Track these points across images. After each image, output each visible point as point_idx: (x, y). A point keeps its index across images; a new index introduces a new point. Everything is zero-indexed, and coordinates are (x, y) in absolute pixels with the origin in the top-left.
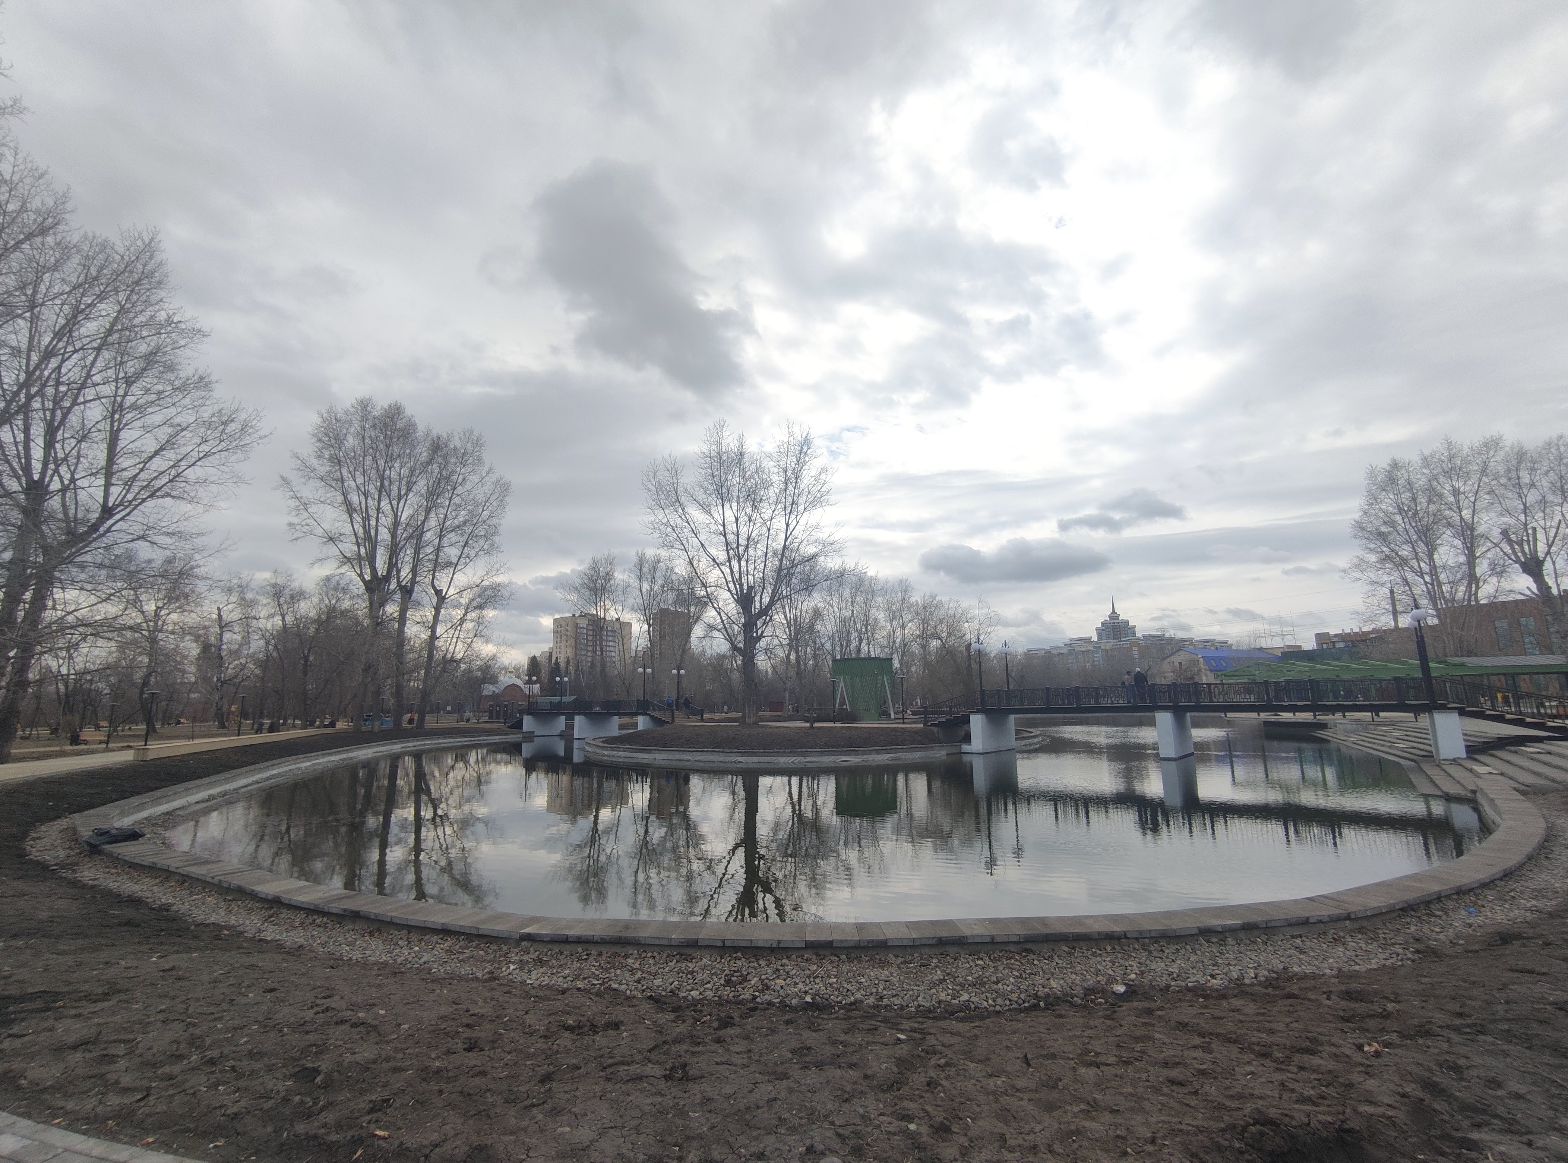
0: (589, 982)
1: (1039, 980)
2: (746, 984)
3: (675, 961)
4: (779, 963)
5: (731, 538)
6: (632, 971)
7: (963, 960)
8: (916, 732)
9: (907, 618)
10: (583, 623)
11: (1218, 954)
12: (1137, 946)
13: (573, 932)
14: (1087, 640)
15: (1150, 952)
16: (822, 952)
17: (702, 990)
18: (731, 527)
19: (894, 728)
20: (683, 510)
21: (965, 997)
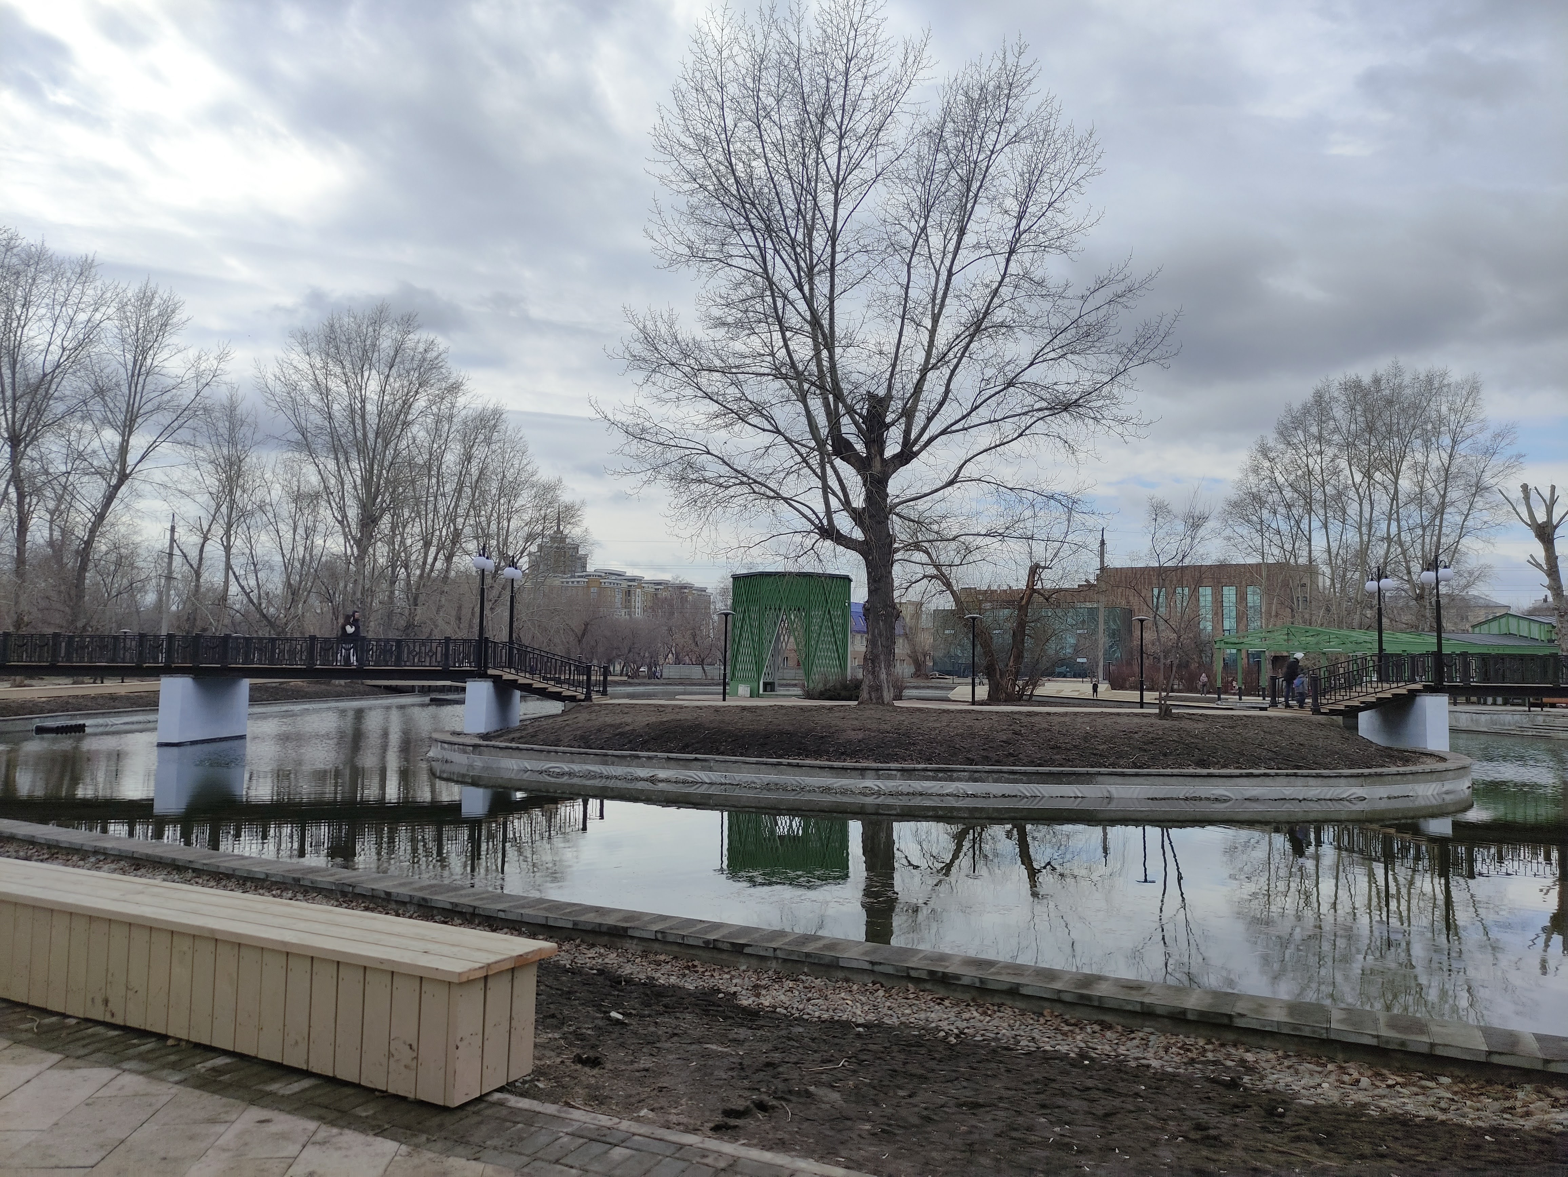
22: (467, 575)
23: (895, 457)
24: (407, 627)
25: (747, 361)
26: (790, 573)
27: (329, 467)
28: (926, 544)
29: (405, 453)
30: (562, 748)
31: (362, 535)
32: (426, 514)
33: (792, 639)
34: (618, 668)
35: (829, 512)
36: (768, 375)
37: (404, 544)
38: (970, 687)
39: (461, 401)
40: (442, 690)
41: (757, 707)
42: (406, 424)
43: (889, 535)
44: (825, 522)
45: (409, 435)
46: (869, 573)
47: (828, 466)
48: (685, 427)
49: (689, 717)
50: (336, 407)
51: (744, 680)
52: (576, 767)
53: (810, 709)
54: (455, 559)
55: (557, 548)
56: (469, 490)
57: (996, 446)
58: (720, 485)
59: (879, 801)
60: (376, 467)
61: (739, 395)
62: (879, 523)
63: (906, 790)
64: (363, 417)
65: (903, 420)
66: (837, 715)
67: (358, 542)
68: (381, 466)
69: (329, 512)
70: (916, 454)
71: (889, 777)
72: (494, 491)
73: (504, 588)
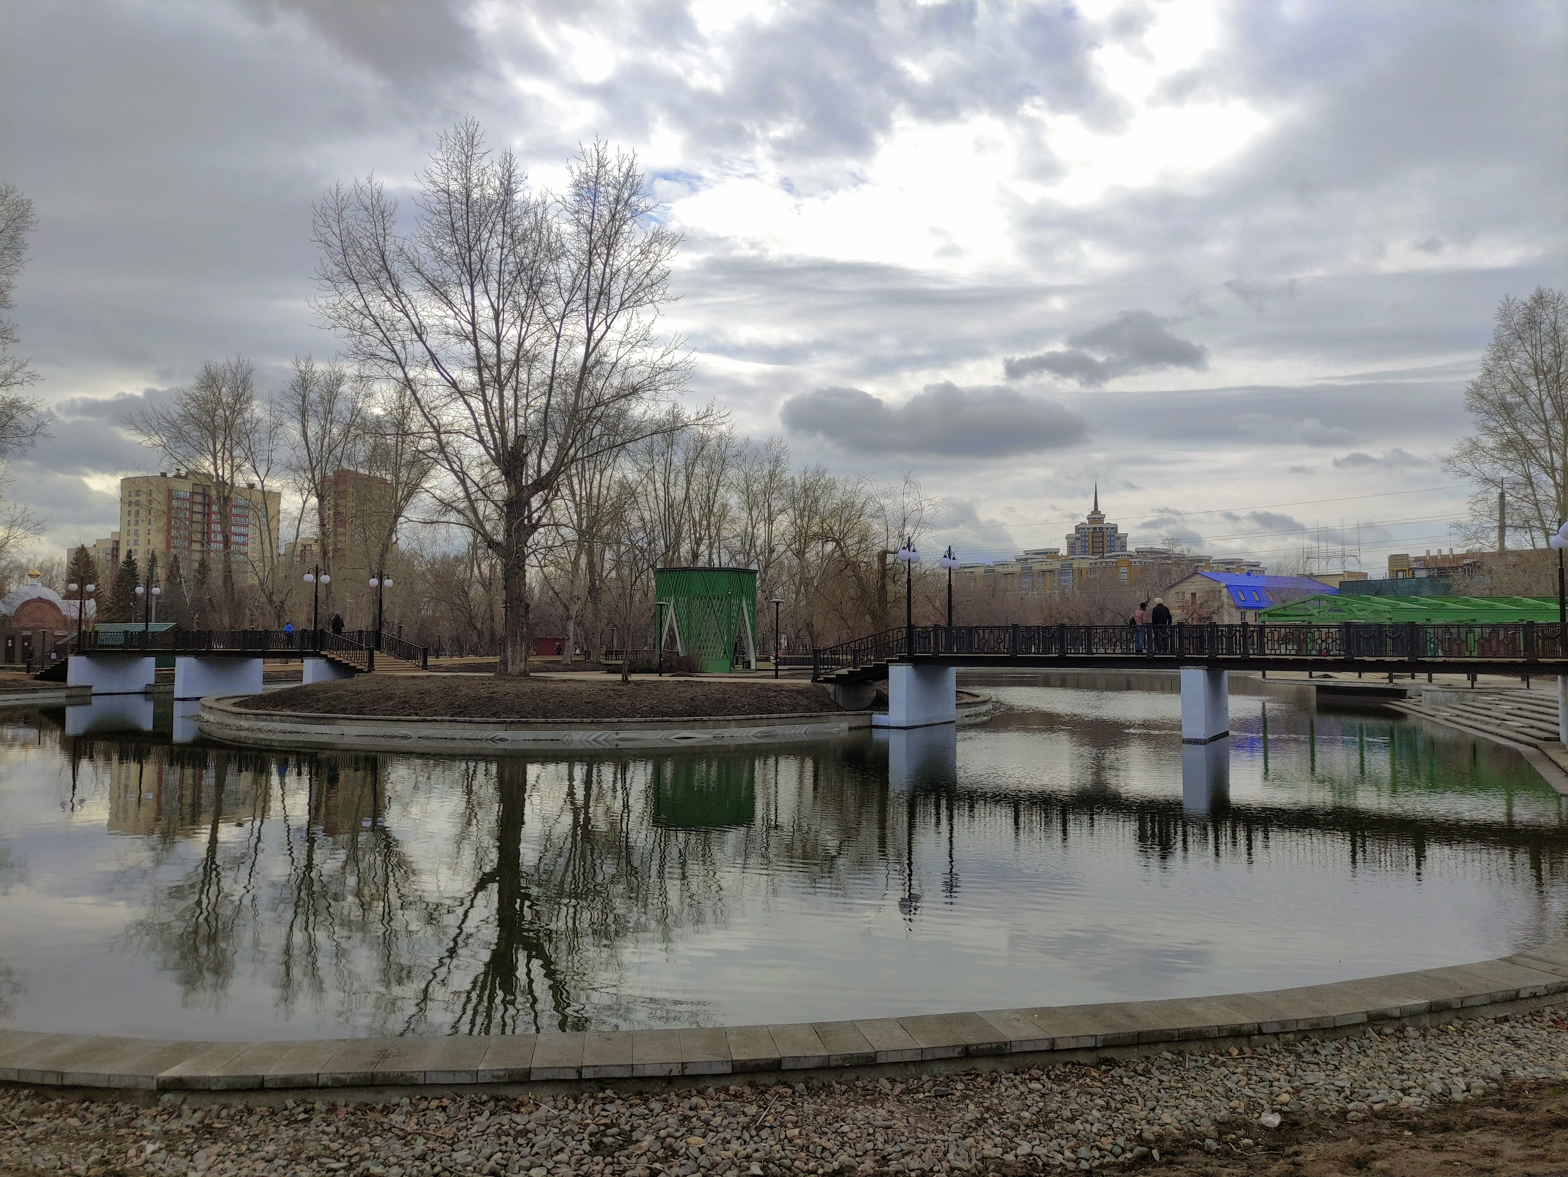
0: (320, 1164)
1: (1138, 1111)
2: (631, 1148)
3: (487, 1113)
4: (686, 1104)
5: (487, 347)
6: (406, 1138)
7: (1005, 1082)
8: (801, 692)
9: (776, 505)
10: (184, 489)
11: (1400, 1054)
12: (1276, 1047)
13: (273, 1071)
14: (1052, 554)
15: (1299, 1056)
16: (760, 1079)
17: (550, 1165)
18: (487, 326)
19: (763, 685)
20: (396, 287)
21: (1025, 1148)
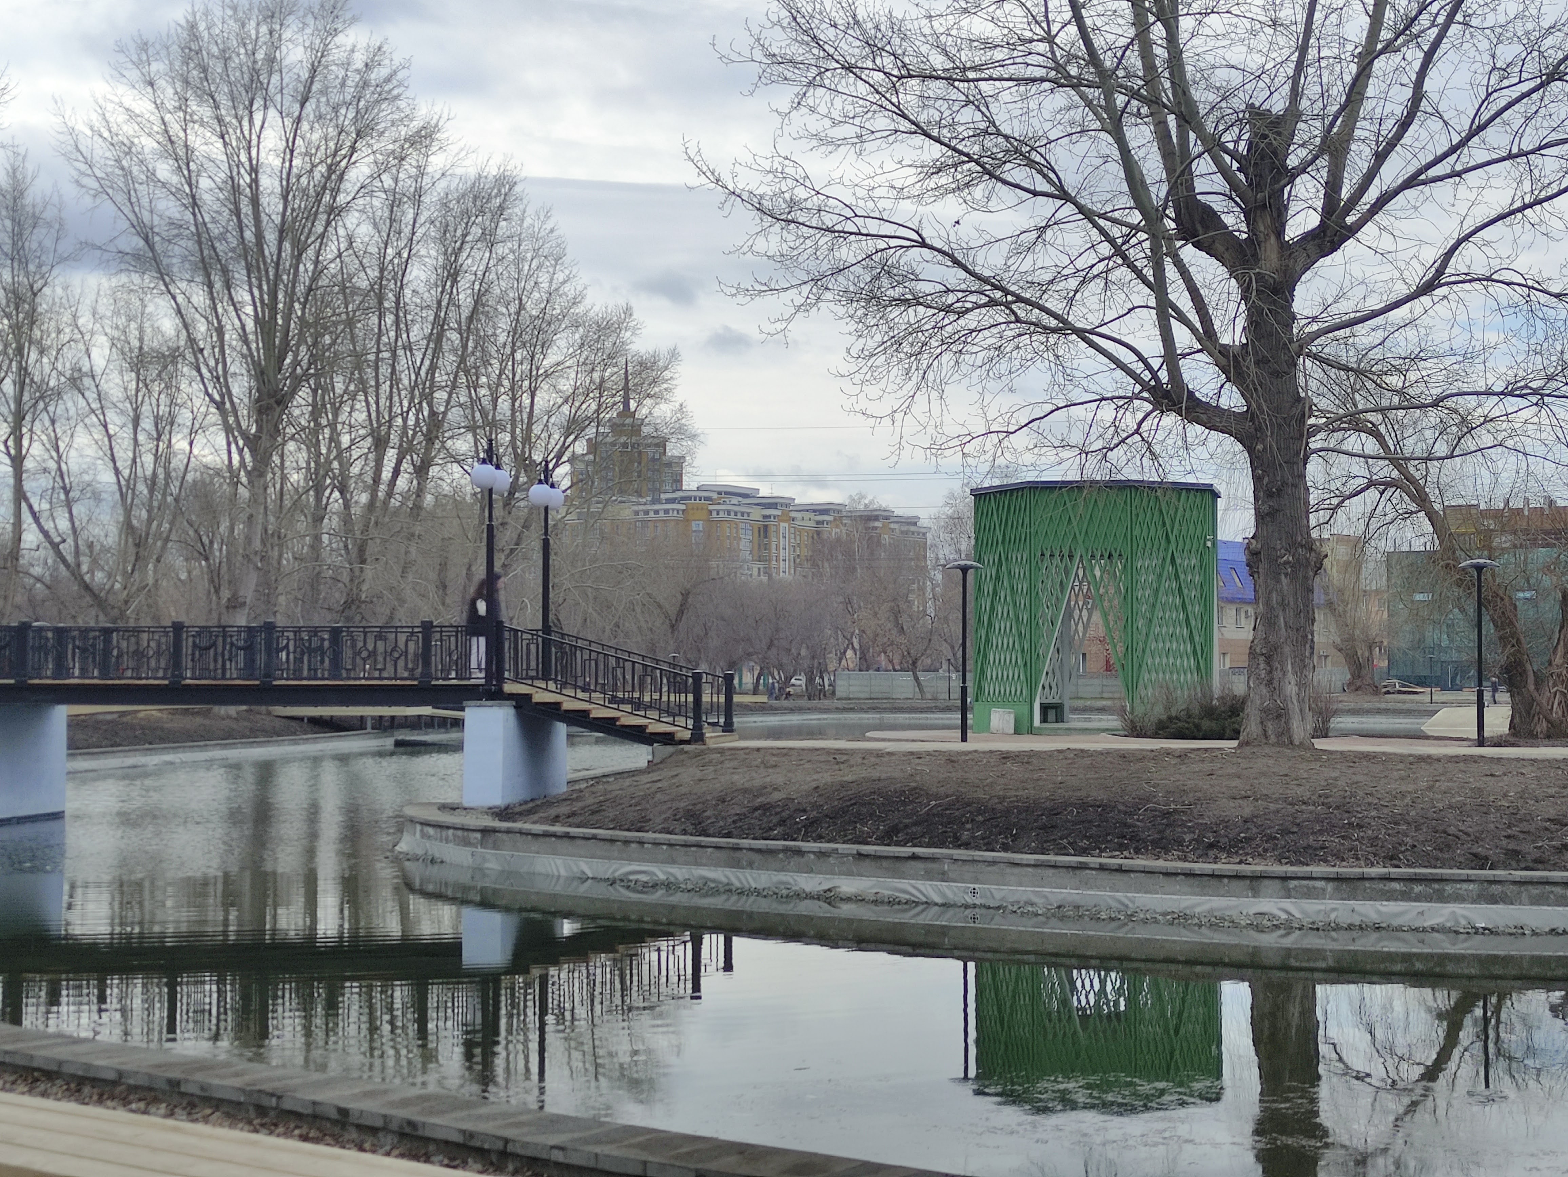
22: (456, 501)
23: (1309, 237)
24: (347, 605)
25: (999, 54)
26: (1093, 482)
27: (195, 300)
28: (1376, 418)
29: (333, 268)
30: (650, 836)
31: (260, 429)
32: (378, 386)
33: (1097, 617)
34: (748, 679)
35: (1171, 356)
36: (1042, 80)
37: (338, 443)
38: (1474, 710)
39: (437, 162)
40: (416, 723)
41: (1033, 754)
42: (335, 212)
43: (1299, 399)
44: (1164, 376)
45: (341, 232)
46: (1257, 479)
47: (1168, 261)
48: (877, 193)
49: (897, 774)
50: (204, 183)
51: (1003, 701)
52: (679, 872)
53: (1141, 757)
54: (434, 471)
55: (625, 445)
56: (454, 336)
57: (1525, 207)
58: (948, 309)
59: (1290, 941)
60: (281, 296)
61: (983, 125)
62: (1276, 374)
63: (1345, 918)
64: (255, 201)
65: (1323, 162)
66: (1197, 767)
67: (252, 442)
68: (291, 297)
69: (197, 386)
70: (1352, 231)
71: (1309, 894)
72: (502, 338)
73: (526, 526)
